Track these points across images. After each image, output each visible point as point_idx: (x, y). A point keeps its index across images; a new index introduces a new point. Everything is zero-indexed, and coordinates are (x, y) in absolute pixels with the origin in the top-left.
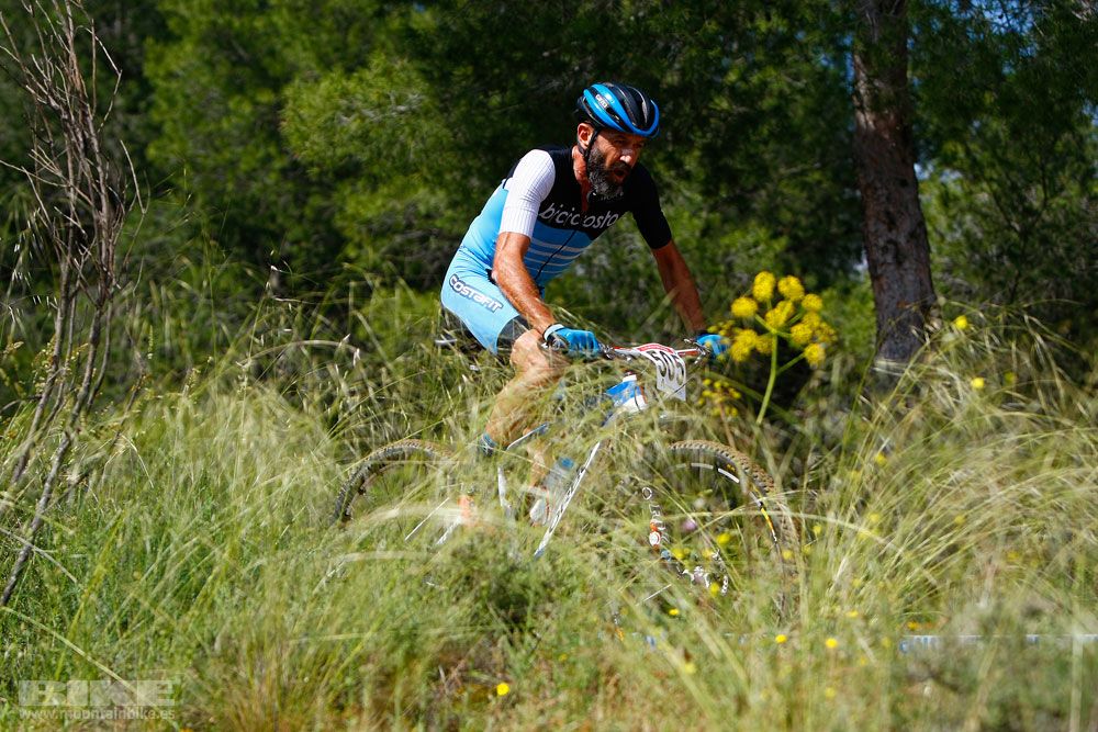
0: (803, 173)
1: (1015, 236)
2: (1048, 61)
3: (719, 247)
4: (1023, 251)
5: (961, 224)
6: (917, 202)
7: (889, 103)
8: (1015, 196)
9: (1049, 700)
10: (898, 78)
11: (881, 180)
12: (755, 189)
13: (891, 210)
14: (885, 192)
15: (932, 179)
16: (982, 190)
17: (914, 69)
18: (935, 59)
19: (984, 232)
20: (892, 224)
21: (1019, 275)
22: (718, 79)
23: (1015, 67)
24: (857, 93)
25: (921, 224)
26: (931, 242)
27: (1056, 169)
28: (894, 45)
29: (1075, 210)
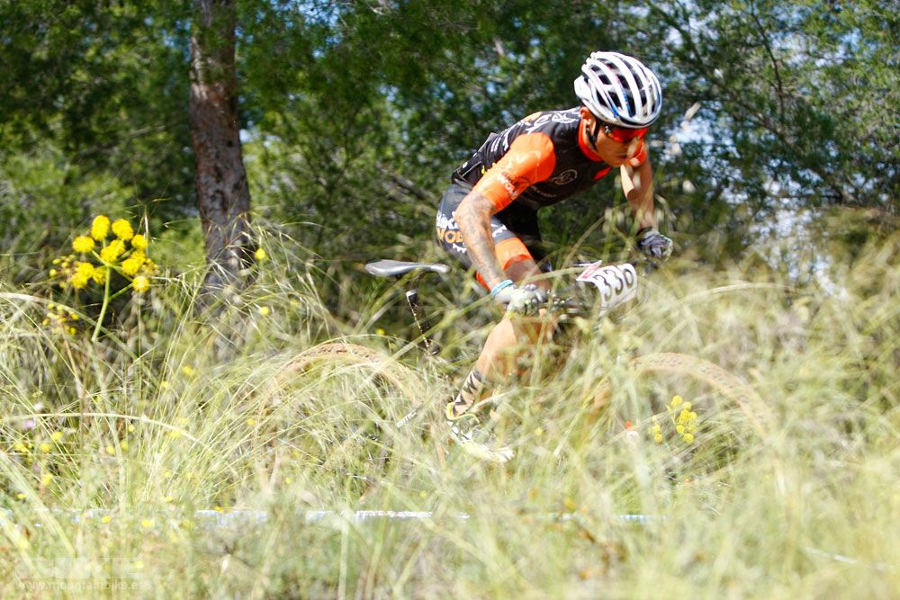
0: (149, 133)
1: (321, 189)
2: (351, 48)
3: (78, 193)
4: (328, 203)
5: (278, 179)
6: (240, 158)
7: (219, 78)
8: (322, 157)
10: (227, 57)
11: (211, 140)
12: (110, 146)
13: (219, 165)
14: (215, 150)
16: (296, 151)
17: (242, 49)
19: (297, 186)
20: (219, 176)
22: (81, 55)
23: (324, 51)
24: (193, 69)
25: (243, 177)
26: (251, 192)
27: (356, 136)
28: (224, 30)
29: (372, 170)
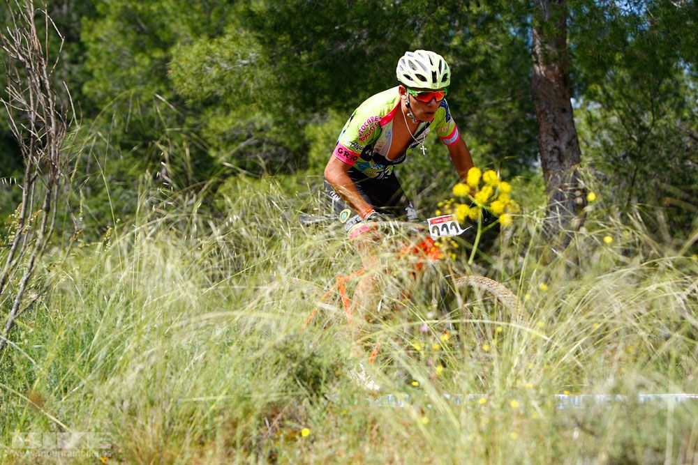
0: (500, 104)
1: (634, 144)
2: (656, 32)
4: (639, 154)
5: (599, 137)
6: (572, 122)
7: (555, 60)
8: (634, 119)
9: (653, 441)
10: (561, 44)
11: (549, 108)
12: (470, 113)
13: (556, 127)
14: (552, 116)
15: (582, 108)
16: (614, 115)
17: (571, 38)
18: (584, 31)
19: (615, 142)
20: (556, 136)
21: (637, 169)
22: (448, 44)
23: (634, 37)
24: (534, 53)
25: (575, 136)
26: (580, 148)
27: (660, 102)
28: (558, 22)
29: (673, 127)
